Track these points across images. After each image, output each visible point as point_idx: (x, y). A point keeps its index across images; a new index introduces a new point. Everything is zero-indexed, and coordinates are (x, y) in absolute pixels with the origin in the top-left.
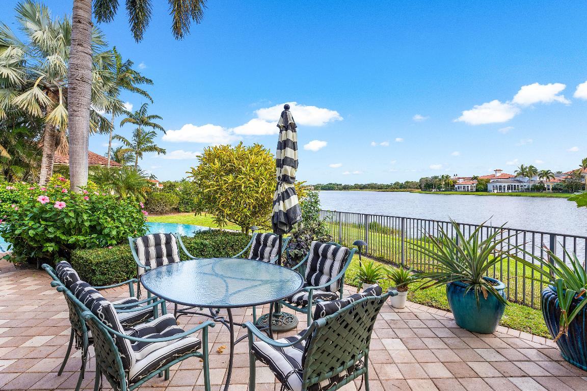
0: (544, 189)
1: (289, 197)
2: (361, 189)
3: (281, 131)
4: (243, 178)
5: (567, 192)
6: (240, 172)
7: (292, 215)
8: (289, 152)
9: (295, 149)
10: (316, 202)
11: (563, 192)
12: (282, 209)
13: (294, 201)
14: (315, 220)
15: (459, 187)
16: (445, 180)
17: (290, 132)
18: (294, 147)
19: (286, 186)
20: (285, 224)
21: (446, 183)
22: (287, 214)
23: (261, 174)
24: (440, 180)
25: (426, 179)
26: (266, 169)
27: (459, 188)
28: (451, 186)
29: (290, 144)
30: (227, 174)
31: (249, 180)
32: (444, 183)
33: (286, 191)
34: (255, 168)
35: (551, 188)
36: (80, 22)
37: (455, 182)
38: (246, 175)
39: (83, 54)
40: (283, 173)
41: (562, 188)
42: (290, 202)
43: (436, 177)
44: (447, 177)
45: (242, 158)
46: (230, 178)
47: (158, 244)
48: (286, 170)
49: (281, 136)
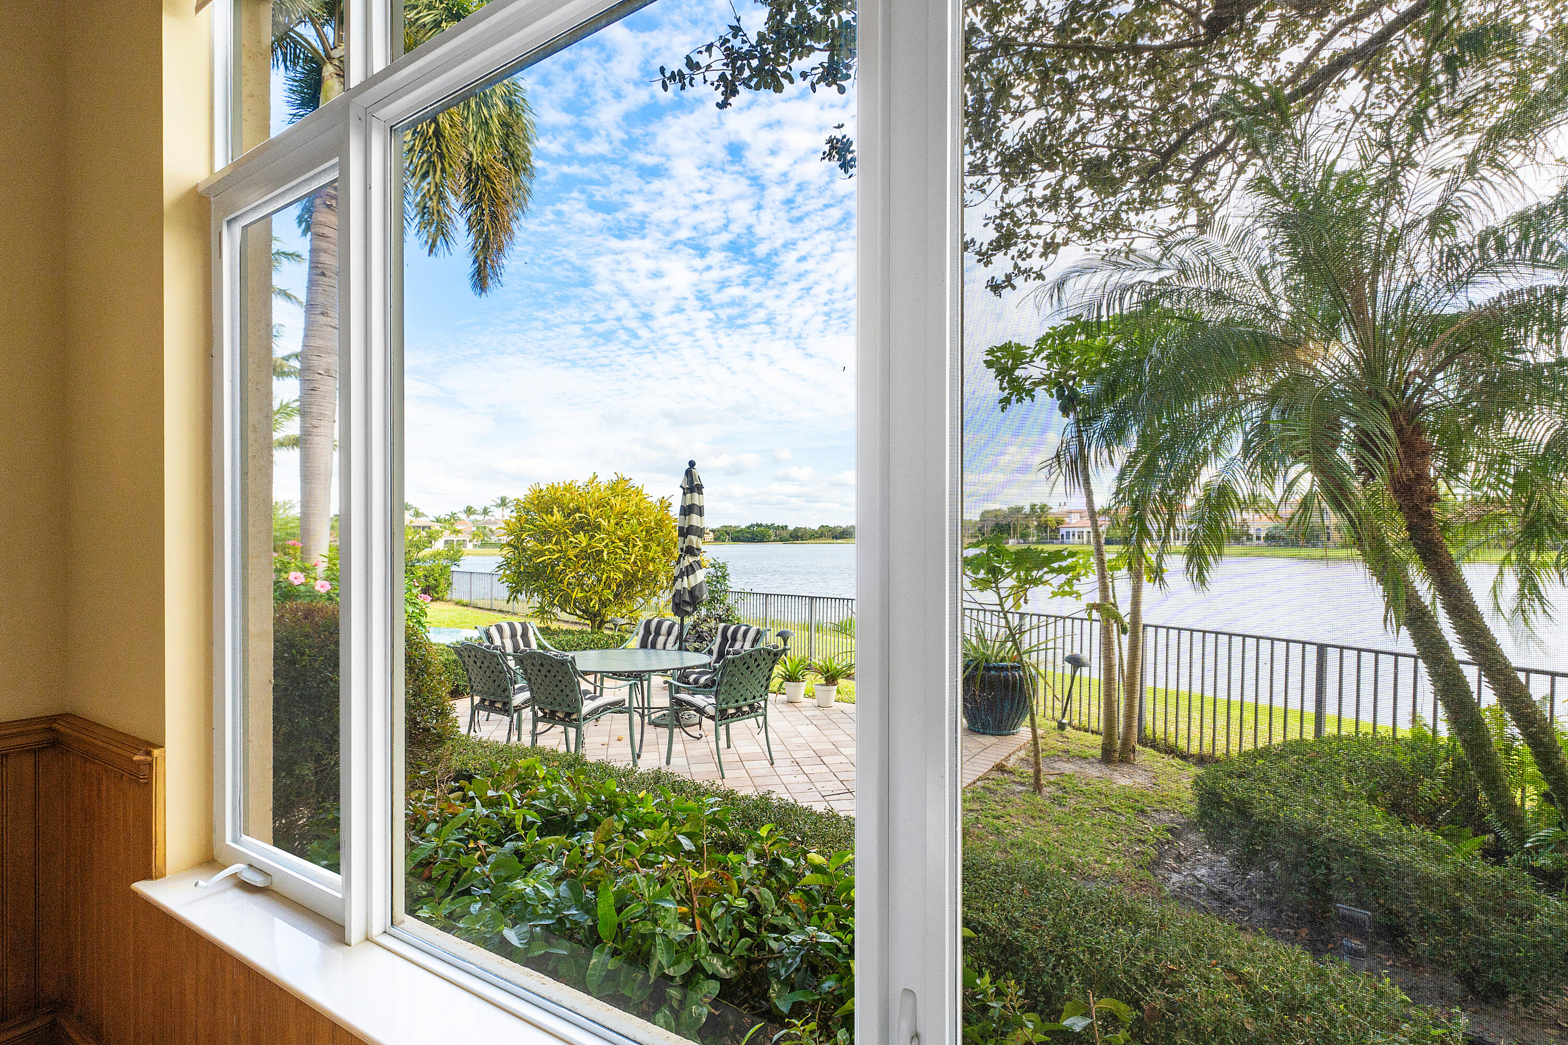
0: (1249, 538)
1: (694, 571)
2: (835, 537)
3: (685, 494)
4: (603, 540)
5: (1294, 544)
6: (598, 527)
7: (697, 593)
8: (695, 520)
9: (701, 514)
10: (724, 577)
11: (1286, 545)
12: (686, 585)
13: (700, 576)
14: (722, 602)
15: (1068, 533)
16: (1040, 517)
17: (696, 495)
18: (701, 513)
19: (691, 559)
20: (689, 604)
21: (1039, 525)
22: (692, 592)
23: (634, 533)
24: (1027, 516)
25: (996, 513)
26: (640, 524)
27: (1068, 537)
28: (1052, 531)
29: (696, 509)
30: (575, 532)
31: (613, 542)
32: (1035, 523)
33: (691, 565)
34: (624, 522)
35: (1263, 534)
36: (323, 274)
37: (1059, 522)
38: (608, 533)
39: (330, 329)
40: (687, 544)
41: (1283, 534)
42: (696, 578)
43: (1018, 510)
44: (1043, 508)
45: (601, 504)
46: (582, 538)
47: (513, 635)
48: (691, 541)
49: (684, 500)
